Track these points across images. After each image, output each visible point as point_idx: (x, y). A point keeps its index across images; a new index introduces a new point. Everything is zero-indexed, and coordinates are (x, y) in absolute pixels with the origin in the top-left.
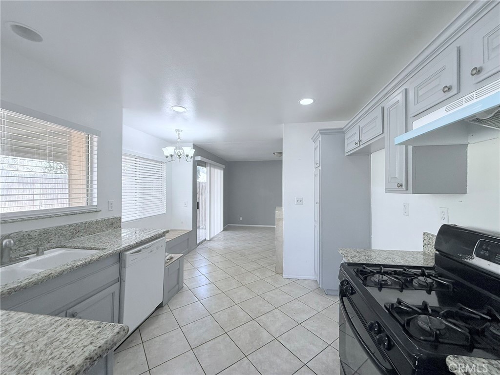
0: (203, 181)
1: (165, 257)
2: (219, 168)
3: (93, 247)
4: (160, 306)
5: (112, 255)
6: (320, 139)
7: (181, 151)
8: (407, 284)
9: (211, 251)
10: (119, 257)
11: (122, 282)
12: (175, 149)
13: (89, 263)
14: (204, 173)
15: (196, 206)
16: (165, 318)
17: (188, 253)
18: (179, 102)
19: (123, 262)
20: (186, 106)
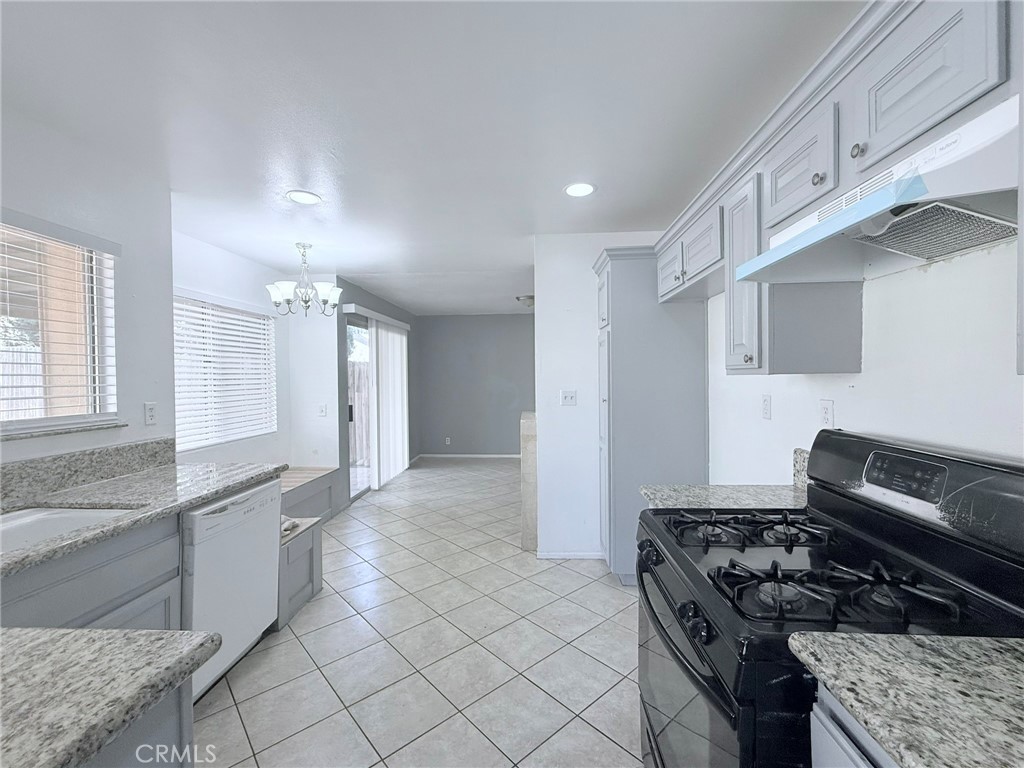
0: (362, 361)
1: (281, 524)
2: (399, 330)
3: (115, 502)
4: (272, 630)
5: (162, 517)
6: (609, 268)
7: (310, 291)
8: (754, 539)
9: (383, 511)
10: (179, 521)
11: (187, 579)
12: (296, 288)
13: (112, 535)
14: (362, 341)
15: (347, 414)
16: (283, 651)
17: (332, 518)
18: (304, 182)
19: (187, 532)
20: (321, 191)
